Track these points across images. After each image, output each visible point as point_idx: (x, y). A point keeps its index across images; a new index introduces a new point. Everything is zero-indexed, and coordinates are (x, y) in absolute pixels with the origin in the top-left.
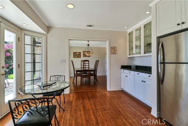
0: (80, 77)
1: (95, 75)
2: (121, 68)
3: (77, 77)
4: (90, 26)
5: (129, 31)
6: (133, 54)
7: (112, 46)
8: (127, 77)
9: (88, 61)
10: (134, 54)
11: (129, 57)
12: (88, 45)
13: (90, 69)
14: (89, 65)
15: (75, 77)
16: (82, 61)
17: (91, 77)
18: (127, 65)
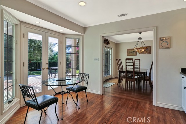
2: (180, 73)
4: (121, 15)
12: (140, 38)
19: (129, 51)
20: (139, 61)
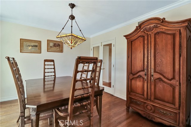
12: (72, 17)
16: (45, 61)
19: (25, 43)
20: (52, 63)
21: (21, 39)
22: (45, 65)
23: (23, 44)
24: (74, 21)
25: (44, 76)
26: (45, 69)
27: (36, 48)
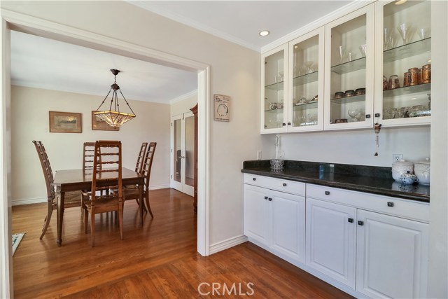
0: (79, 208)
1: (143, 196)
2: (242, 171)
3: (66, 210)
5: (266, 50)
6: (284, 124)
7: (215, 92)
8: (270, 199)
9: (117, 144)
10: (289, 124)
11: (264, 135)
12: (116, 87)
13: (124, 177)
14: (120, 162)
15: (55, 212)
16: (86, 144)
17: (126, 202)
18: (257, 159)
19: (56, 118)
21: (50, 112)
22: (85, 151)
23: (53, 119)
24: (118, 91)
25: (84, 167)
26: (85, 156)
27: (74, 124)
